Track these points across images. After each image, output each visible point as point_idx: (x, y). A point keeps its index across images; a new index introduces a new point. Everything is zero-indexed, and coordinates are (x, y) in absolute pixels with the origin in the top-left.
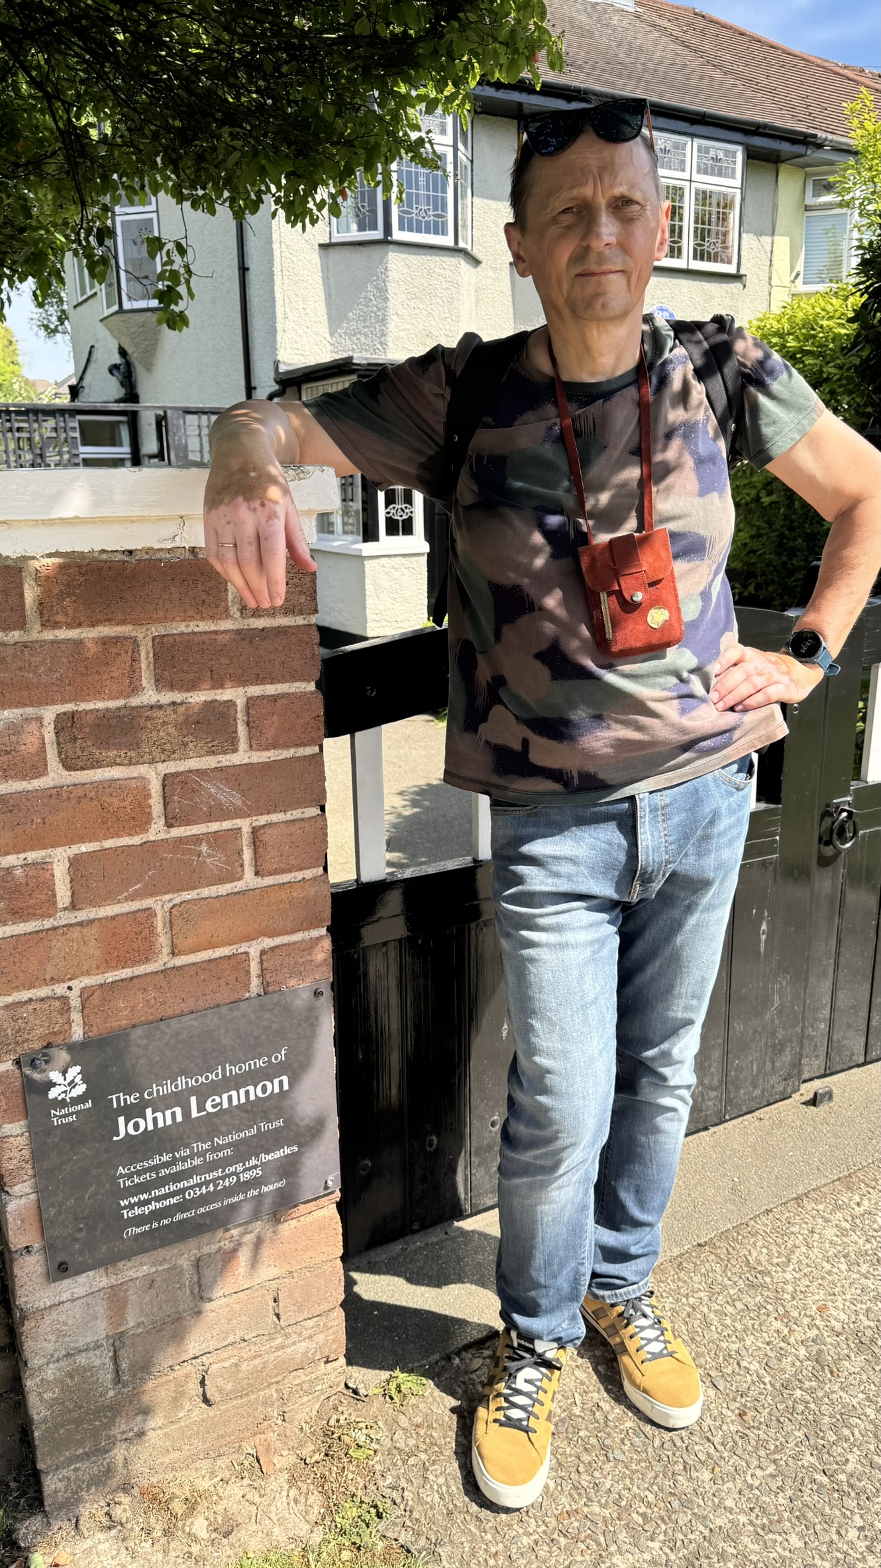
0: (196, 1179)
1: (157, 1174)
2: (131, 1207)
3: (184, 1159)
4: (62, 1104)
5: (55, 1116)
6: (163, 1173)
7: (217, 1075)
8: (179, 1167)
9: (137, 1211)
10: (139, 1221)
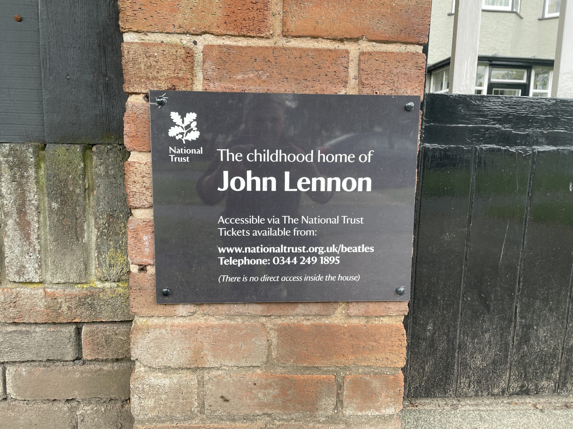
0: (283, 249)
1: (251, 233)
2: (227, 255)
3: (275, 227)
4: (179, 144)
5: (172, 153)
6: (256, 233)
7: (309, 157)
8: (269, 233)
9: (232, 261)
10: (233, 270)
